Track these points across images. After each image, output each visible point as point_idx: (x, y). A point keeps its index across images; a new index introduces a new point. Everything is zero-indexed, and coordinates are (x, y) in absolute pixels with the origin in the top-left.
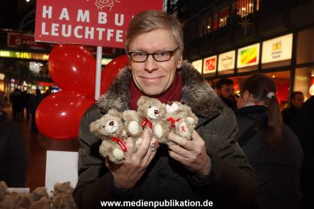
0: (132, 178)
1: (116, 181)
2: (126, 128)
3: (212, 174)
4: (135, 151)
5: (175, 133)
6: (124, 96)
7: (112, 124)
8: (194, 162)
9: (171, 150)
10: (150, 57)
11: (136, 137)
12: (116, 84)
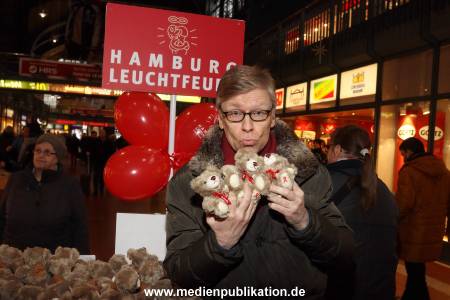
1: (218, 238)
2: (227, 182)
3: (310, 226)
4: (238, 205)
5: (277, 185)
6: (216, 157)
7: (213, 178)
8: (295, 213)
9: (271, 202)
10: (247, 117)
11: (238, 190)
12: (207, 145)
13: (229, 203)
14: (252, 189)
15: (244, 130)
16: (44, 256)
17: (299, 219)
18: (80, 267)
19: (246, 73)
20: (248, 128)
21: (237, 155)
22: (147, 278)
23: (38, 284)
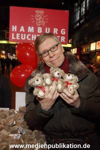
4: (50, 92)
7: (37, 80)
11: (49, 85)
13: (44, 92)
15: (51, 57)
21: (51, 69)
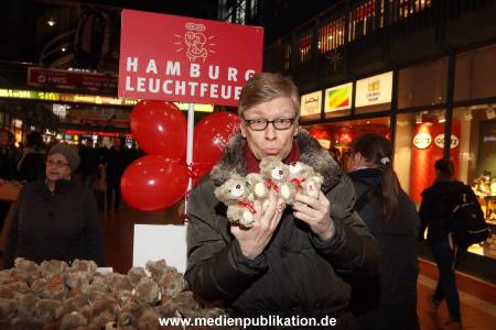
0: (261, 242)
1: (243, 249)
2: (252, 191)
3: (336, 235)
4: (263, 214)
5: (302, 193)
6: (239, 166)
7: (238, 187)
8: (321, 223)
9: (297, 211)
10: (271, 125)
11: (263, 199)
12: (229, 154)
14: (278, 197)
15: (267, 139)
16: (62, 269)
17: (324, 228)
18: (98, 280)
19: (268, 81)
20: (271, 136)
21: (263, 162)
22: (168, 289)
23: (55, 298)
